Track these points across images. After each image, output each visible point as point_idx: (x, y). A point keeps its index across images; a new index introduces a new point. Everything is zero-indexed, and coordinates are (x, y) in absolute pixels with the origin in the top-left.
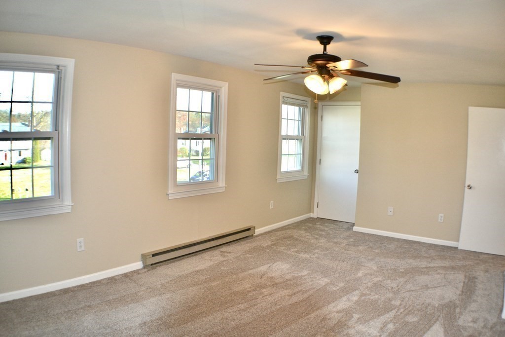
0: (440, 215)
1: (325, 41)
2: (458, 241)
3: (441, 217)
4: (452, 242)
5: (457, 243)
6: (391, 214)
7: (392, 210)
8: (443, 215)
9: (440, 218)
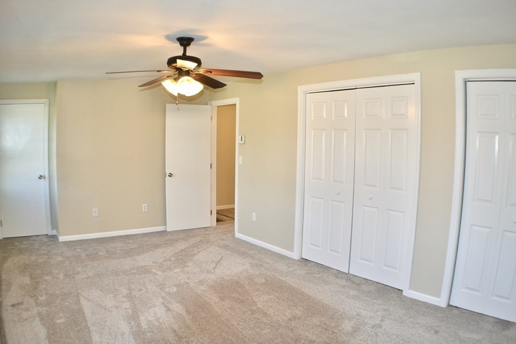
0: (143, 205)
1: (185, 42)
2: (165, 224)
3: (145, 207)
4: (161, 227)
5: (165, 227)
6: (96, 214)
7: (97, 211)
8: (146, 205)
9: (143, 208)
